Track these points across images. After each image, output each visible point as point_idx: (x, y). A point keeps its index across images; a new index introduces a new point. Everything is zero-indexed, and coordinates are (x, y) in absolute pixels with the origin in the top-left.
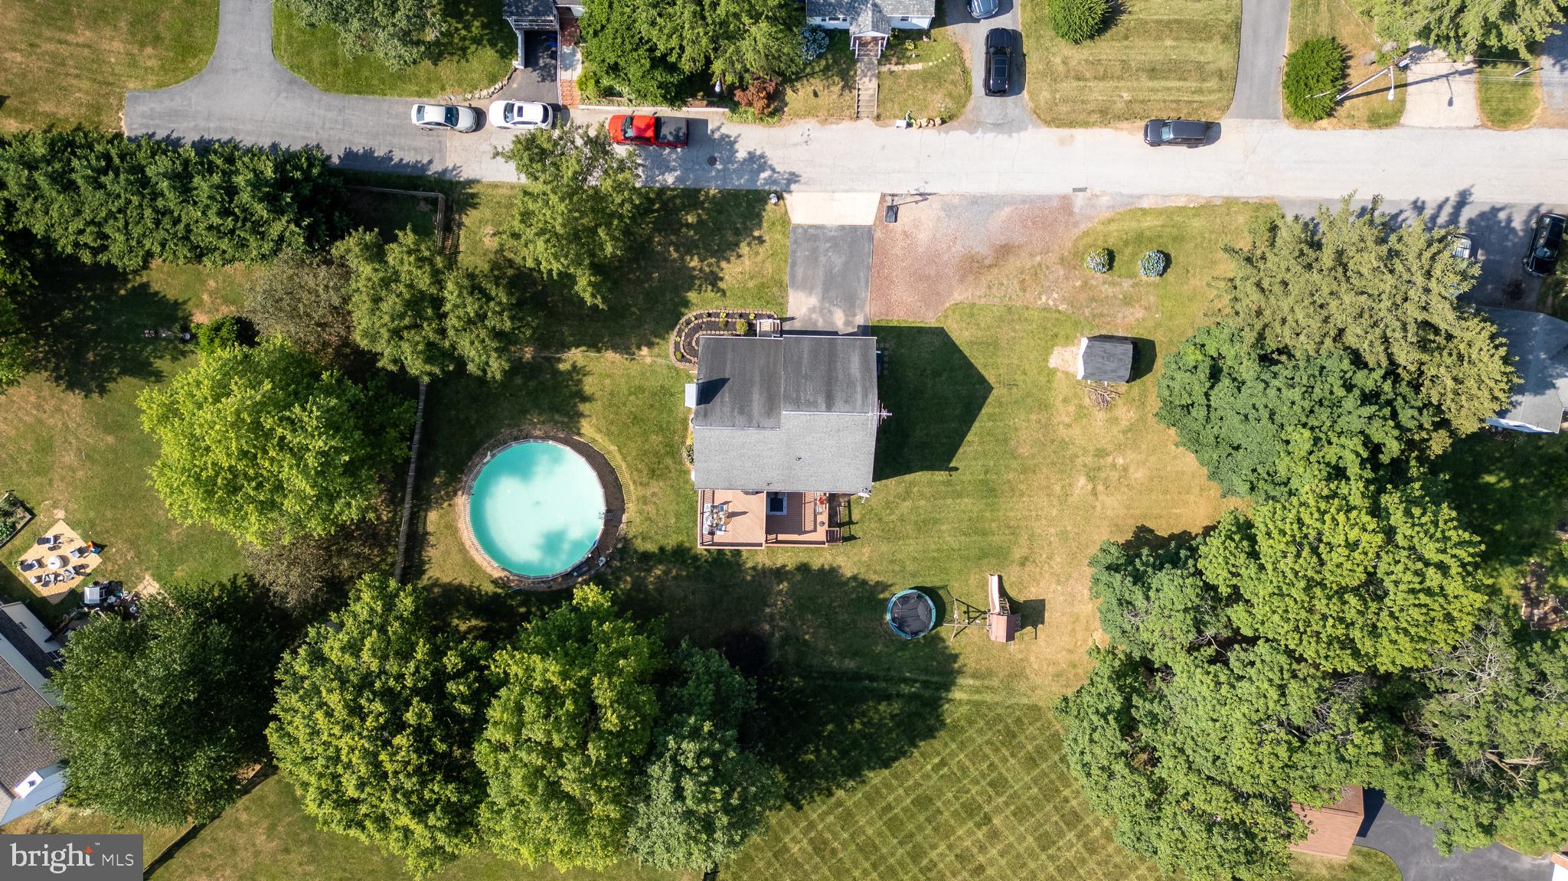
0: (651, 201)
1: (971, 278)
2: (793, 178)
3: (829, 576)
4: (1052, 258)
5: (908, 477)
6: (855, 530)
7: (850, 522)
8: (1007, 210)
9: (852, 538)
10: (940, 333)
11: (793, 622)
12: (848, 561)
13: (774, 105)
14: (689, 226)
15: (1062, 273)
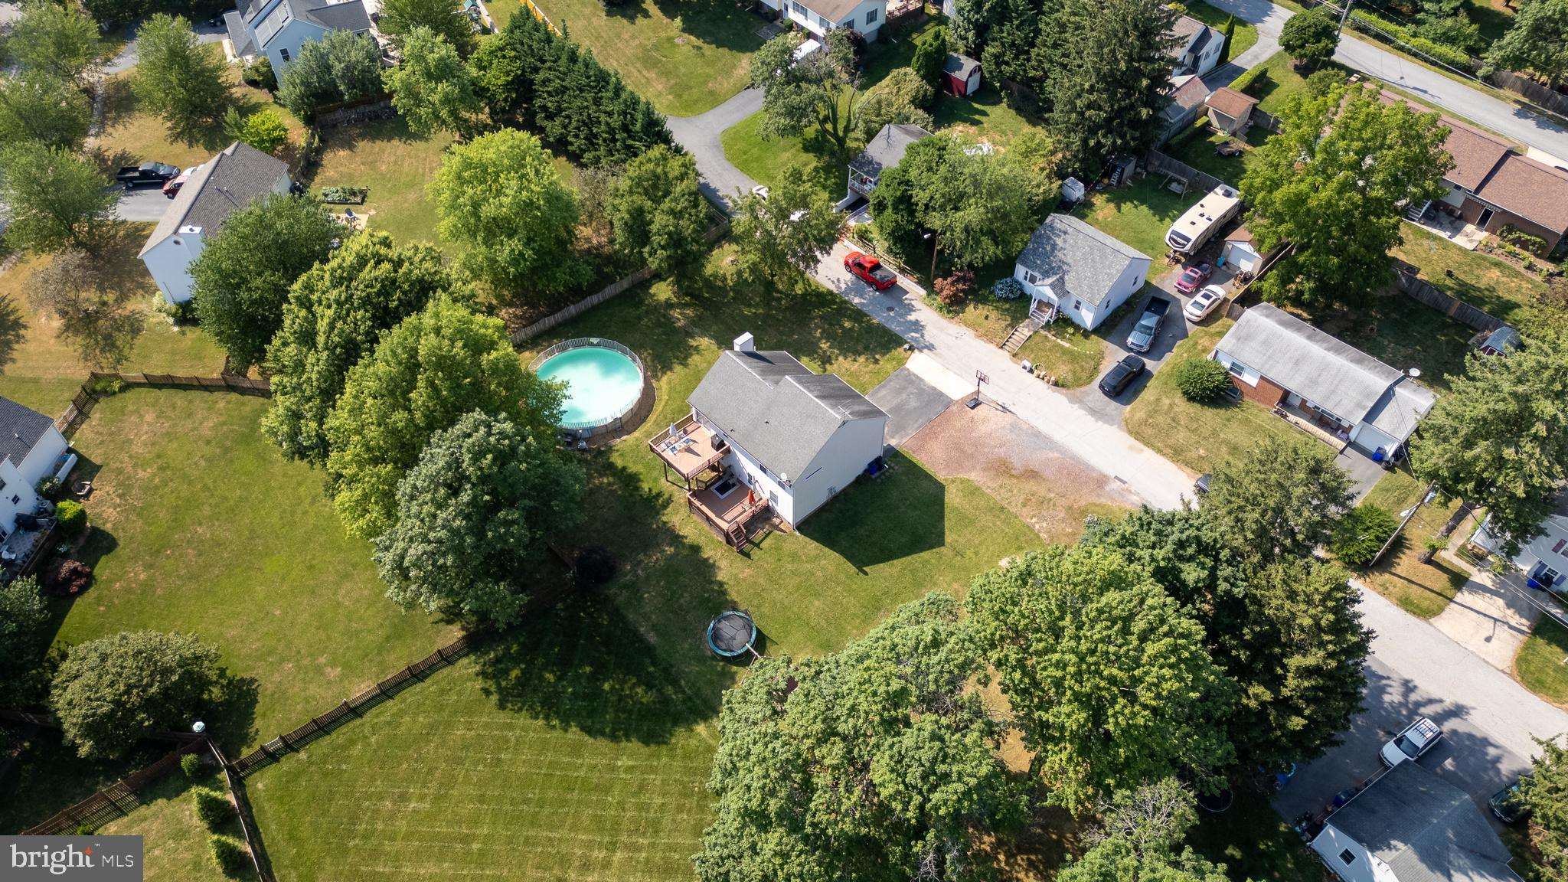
0: (835, 303)
1: (993, 472)
2: (931, 347)
3: (705, 568)
4: (1063, 502)
5: (826, 550)
6: (756, 553)
7: (758, 545)
8: (1056, 455)
9: (748, 555)
10: (941, 488)
11: (648, 577)
12: (728, 568)
13: (955, 305)
14: (842, 326)
15: (1062, 515)
